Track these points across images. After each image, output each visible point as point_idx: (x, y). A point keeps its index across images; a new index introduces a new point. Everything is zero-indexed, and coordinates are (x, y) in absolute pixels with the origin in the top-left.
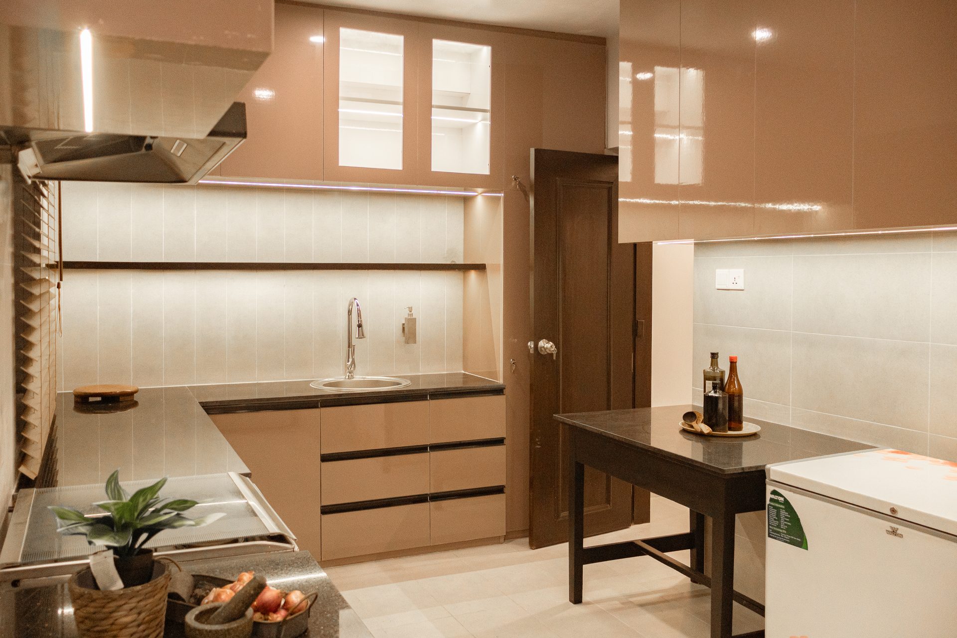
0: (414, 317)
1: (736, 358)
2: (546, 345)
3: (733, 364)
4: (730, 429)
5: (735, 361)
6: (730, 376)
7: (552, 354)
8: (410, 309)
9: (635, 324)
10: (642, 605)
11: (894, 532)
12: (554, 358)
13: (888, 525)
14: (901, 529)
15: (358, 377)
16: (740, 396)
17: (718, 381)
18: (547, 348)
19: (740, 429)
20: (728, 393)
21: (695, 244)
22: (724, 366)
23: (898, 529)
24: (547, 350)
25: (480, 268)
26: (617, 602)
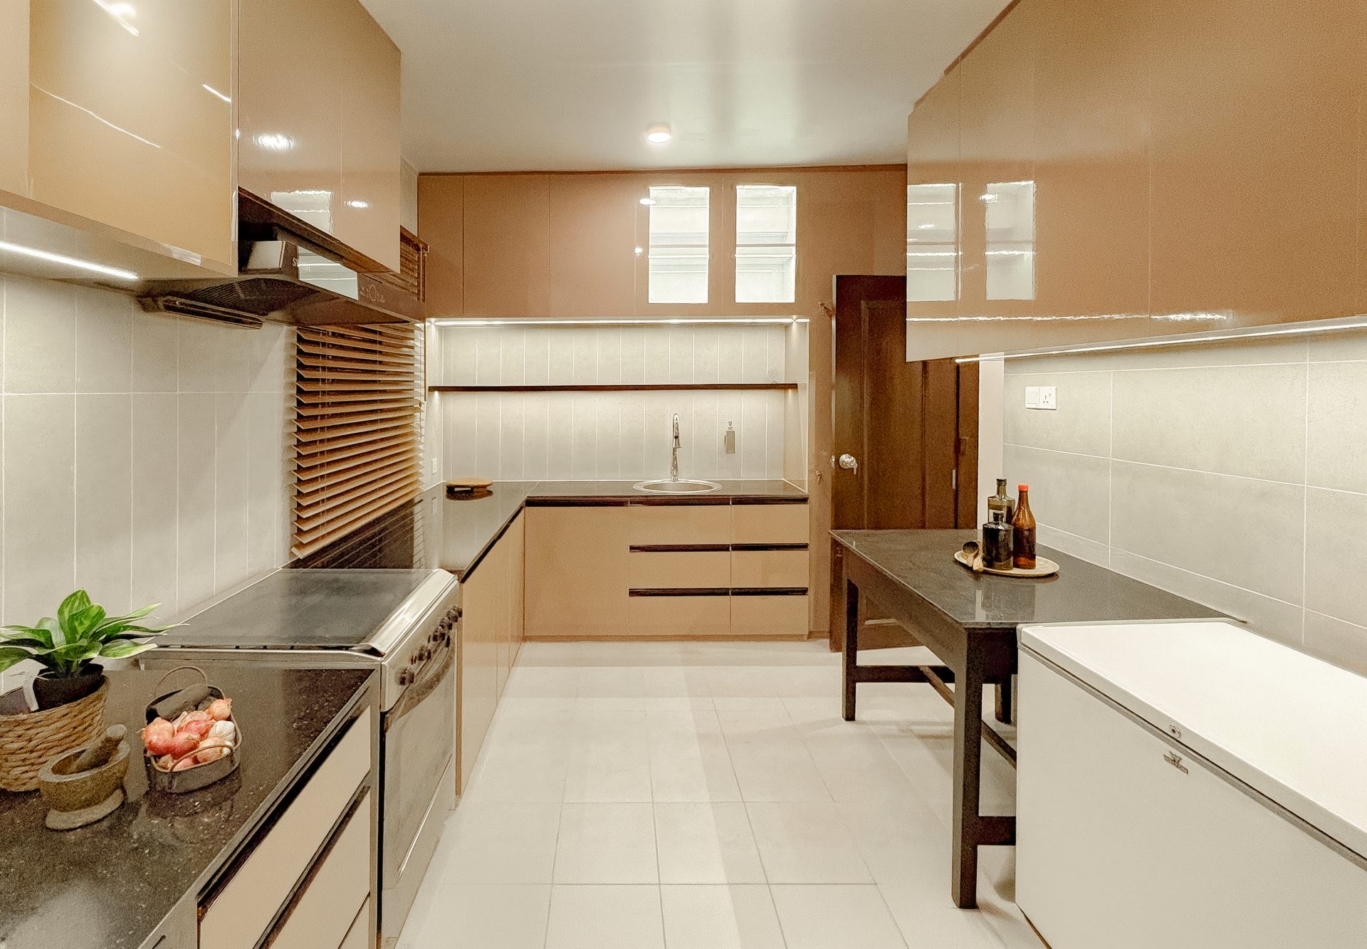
0: (733, 430)
1: (1027, 487)
2: (847, 459)
3: (1023, 494)
4: (1017, 565)
5: (1025, 490)
6: (1019, 508)
7: (853, 469)
8: (730, 423)
9: (958, 442)
10: (922, 737)
11: (1175, 762)
12: (855, 473)
13: (1167, 749)
14: (1186, 761)
15: (682, 481)
16: (1032, 530)
17: (1004, 512)
18: (847, 463)
19: (1032, 566)
20: (1014, 525)
21: (1006, 360)
22: (1012, 494)
23: (1181, 759)
24: (848, 465)
25: (794, 386)
26: (894, 727)
